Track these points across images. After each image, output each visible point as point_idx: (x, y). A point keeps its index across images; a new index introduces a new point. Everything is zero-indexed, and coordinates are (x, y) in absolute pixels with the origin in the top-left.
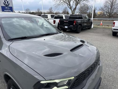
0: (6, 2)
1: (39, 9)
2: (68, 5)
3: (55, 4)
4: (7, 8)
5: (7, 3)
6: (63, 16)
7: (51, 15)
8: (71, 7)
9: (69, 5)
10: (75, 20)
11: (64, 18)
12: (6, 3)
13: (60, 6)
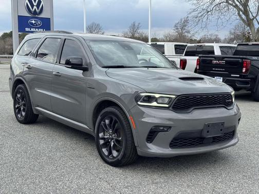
0: (35, 4)
1: (136, 24)
2: (241, 13)
3: (194, 10)
4: (33, 22)
5: (35, 7)
6: (213, 47)
7: (175, 45)
8: (252, 18)
9: (244, 13)
10: (246, 59)
11: (218, 52)
12: (32, 6)
13: (210, 17)
